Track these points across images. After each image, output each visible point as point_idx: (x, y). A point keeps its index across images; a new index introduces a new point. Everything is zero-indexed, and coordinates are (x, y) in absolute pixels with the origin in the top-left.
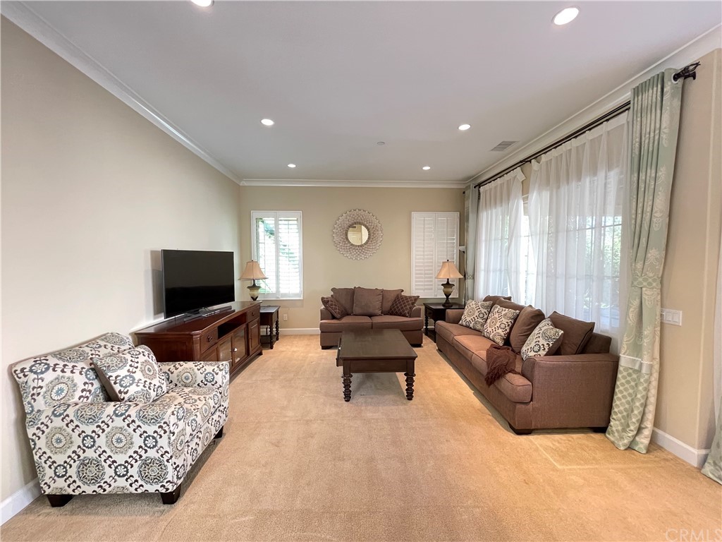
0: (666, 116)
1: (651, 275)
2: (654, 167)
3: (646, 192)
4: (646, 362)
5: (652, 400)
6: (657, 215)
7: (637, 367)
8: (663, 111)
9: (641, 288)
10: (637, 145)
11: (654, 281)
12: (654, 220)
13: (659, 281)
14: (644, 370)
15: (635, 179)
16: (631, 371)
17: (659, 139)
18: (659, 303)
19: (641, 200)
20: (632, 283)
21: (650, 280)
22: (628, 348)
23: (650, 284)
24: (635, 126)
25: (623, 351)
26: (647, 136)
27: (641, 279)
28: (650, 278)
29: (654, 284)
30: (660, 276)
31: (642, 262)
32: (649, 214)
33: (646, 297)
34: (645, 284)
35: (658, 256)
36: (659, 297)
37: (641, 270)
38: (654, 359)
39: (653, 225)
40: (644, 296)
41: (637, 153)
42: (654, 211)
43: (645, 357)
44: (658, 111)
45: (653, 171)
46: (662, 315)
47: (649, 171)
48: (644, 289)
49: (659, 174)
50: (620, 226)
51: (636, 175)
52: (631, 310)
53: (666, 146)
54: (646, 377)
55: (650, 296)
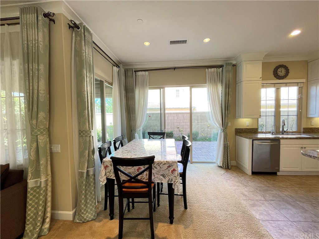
0: (41, 34)
1: (42, 127)
2: (36, 62)
3: (34, 77)
4: (43, 179)
5: (49, 199)
6: (42, 92)
7: (39, 185)
8: (39, 30)
9: (37, 136)
10: (26, 45)
11: (44, 130)
12: (40, 95)
13: (47, 130)
14: (43, 185)
15: (26, 67)
16: (35, 189)
17: (38, 46)
18: (48, 143)
19: (31, 81)
20: (31, 133)
21: (42, 130)
22: (32, 176)
23: (42, 133)
24: (23, 33)
25: (29, 178)
26: (31, 42)
27: (36, 131)
28: (42, 129)
29: (44, 133)
30: (47, 127)
31: (35, 120)
32: (36, 91)
33: (40, 141)
34: (39, 133)
35: (45, 116)
36: (48, 139)
37: (36, 125)
38: (48, 175)
39: (40, 98)
40: (39, 140)
41: (26, 51)
42: (39, 89)
43: (42, 177)
44: (36, 30)
45: (36, 65)
46: (51, 149)
47: (34, 64)
48: (38, 136)
49: (40, 67)
50: (23, 98)
51: (27, 65)
52: (32, 150)
53: (42, 52)
54: (44, 189)
55: (43, 139)
